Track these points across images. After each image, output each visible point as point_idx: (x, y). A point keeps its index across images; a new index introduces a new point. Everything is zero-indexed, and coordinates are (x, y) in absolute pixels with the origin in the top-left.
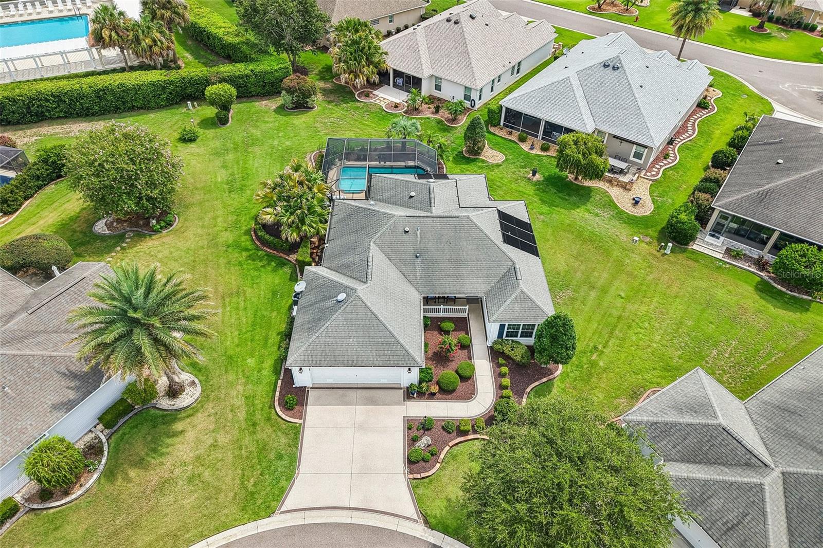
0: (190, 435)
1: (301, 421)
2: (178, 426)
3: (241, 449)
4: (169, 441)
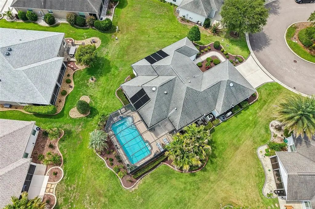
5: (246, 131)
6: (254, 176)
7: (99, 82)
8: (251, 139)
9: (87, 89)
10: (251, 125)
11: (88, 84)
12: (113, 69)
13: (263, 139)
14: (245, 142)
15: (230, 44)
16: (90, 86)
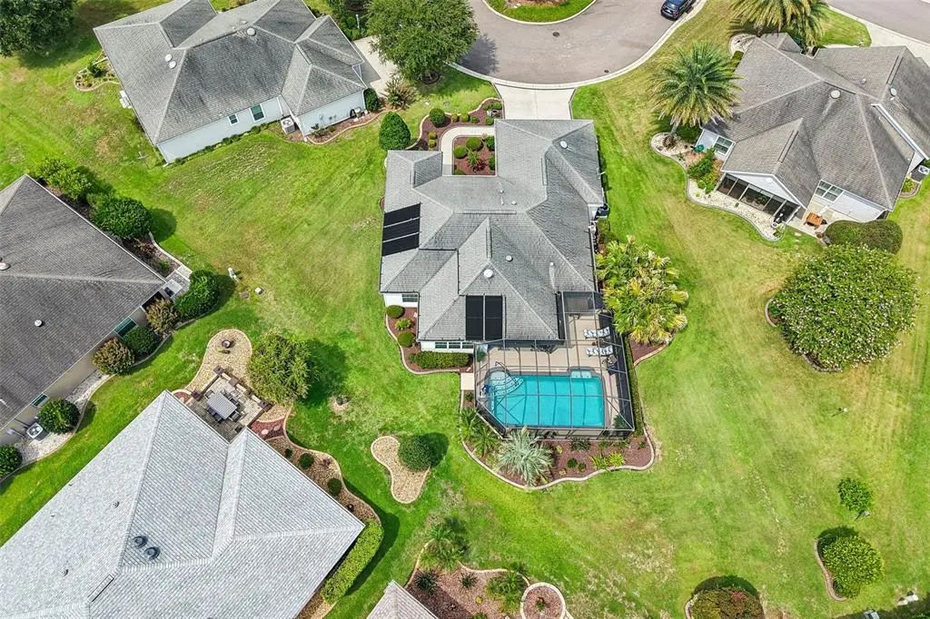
3: (609, 115)
5: (646, 191)
6: (734, 234)
7: (357, 393)
8: (666, 195)
9: (358, 428)
10: (639, 178)
11: (344, 420)
12: (342, 345)
13: (677, 178)
14: (667, 208)
15: (445, 97)
16: (353, 417)
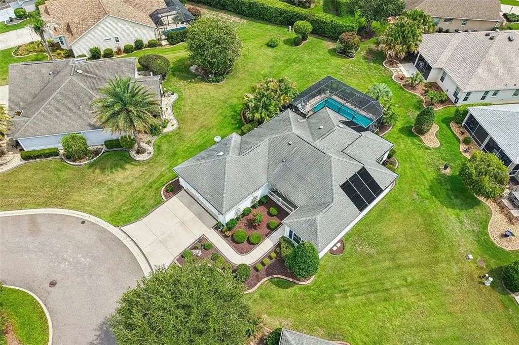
0: (127, 172)
1: (165, 200)
2: (128, 166)
3: (136, 192)
4: (119, 169)
6: (186, 106)
13: (167, 138)
